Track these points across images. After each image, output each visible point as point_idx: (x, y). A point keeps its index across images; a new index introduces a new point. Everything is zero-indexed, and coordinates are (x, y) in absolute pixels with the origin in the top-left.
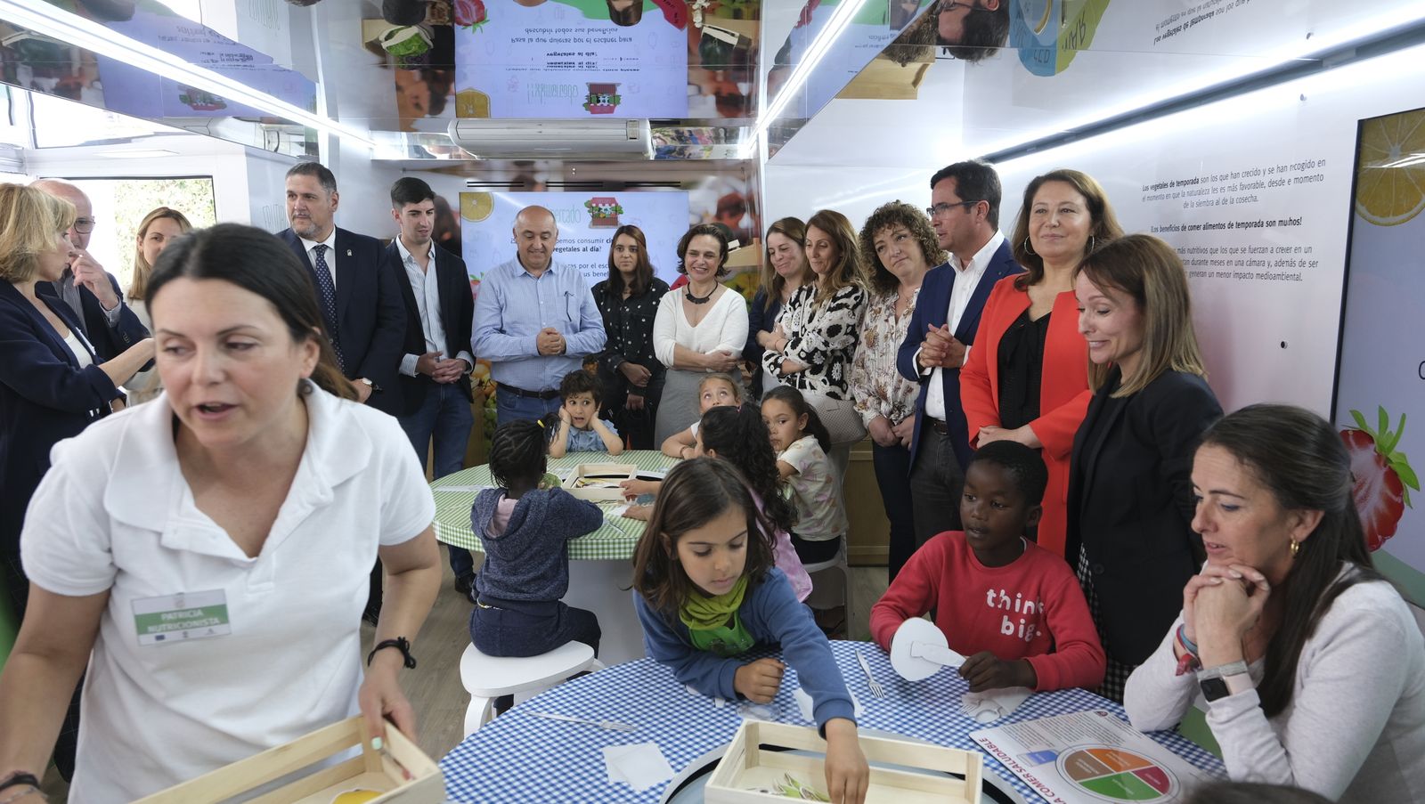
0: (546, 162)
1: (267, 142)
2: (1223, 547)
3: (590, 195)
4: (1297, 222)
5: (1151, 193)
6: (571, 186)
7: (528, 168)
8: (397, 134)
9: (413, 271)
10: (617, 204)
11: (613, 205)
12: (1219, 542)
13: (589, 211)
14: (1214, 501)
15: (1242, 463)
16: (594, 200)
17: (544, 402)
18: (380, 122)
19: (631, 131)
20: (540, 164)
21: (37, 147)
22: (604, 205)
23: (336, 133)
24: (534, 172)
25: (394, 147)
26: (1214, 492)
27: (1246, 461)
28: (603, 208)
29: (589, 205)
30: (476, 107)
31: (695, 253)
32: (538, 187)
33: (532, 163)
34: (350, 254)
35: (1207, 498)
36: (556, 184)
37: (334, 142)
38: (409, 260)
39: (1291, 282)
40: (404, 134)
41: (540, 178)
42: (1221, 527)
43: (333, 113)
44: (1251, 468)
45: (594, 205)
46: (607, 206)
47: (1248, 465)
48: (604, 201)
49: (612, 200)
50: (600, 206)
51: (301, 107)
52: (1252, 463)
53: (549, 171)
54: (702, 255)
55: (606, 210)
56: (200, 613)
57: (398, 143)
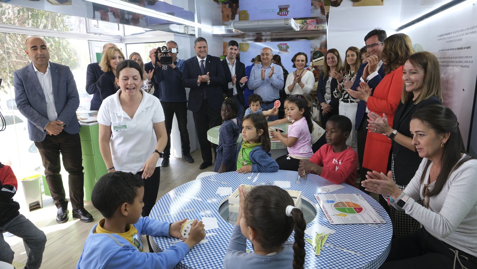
0: (266, 33)
1: (185, 30)
2: (422, 149)
3: (279, 43)
4: (469, 47)
5: (440, 38)
6: (273, 40)
7: (260, 35)
8: (222, 26)
9: (230, 67)
10: (287, 45)
11: (286, 46)
12: (420, 148)
13: (278, 48)
14: (417, 135)
15: (423, 122)
16: (280, 44)
17: (266, 105)
18: (216, 23)
19: (286, 22)
20: (264, 33)
21: (125, 36)
22: (283, 46)
23: (200, 27)
24: (262, 36)
25: (221, 30)
26: (416, 132)
27: (424, 121)
28: (283, 47)
29: (278, 46)
30: (245, 17)
31: (298, 61)
32: (263, 41)
33: (261, 33)
34: (209, 62)
35: (415, 134)
36: (268, 40)
37: (200, 30)
38: (229, 63)
39: (467, 68)
40: (224, 26)
41: (263, 38)
42: (420, 143)
43: (199, 21)
44: (426, 123)
45: (280, 46)
46: (284, 46)
47: (425, 123)
48: (283, 44)
49: (286, 44)
50: (282, 46)
51: (190, 21)
52: (426, 122)
53: (266, 36)
54: (300, 61)
55: (284, 47)
56: (122, 126)
57: (222, 29)
